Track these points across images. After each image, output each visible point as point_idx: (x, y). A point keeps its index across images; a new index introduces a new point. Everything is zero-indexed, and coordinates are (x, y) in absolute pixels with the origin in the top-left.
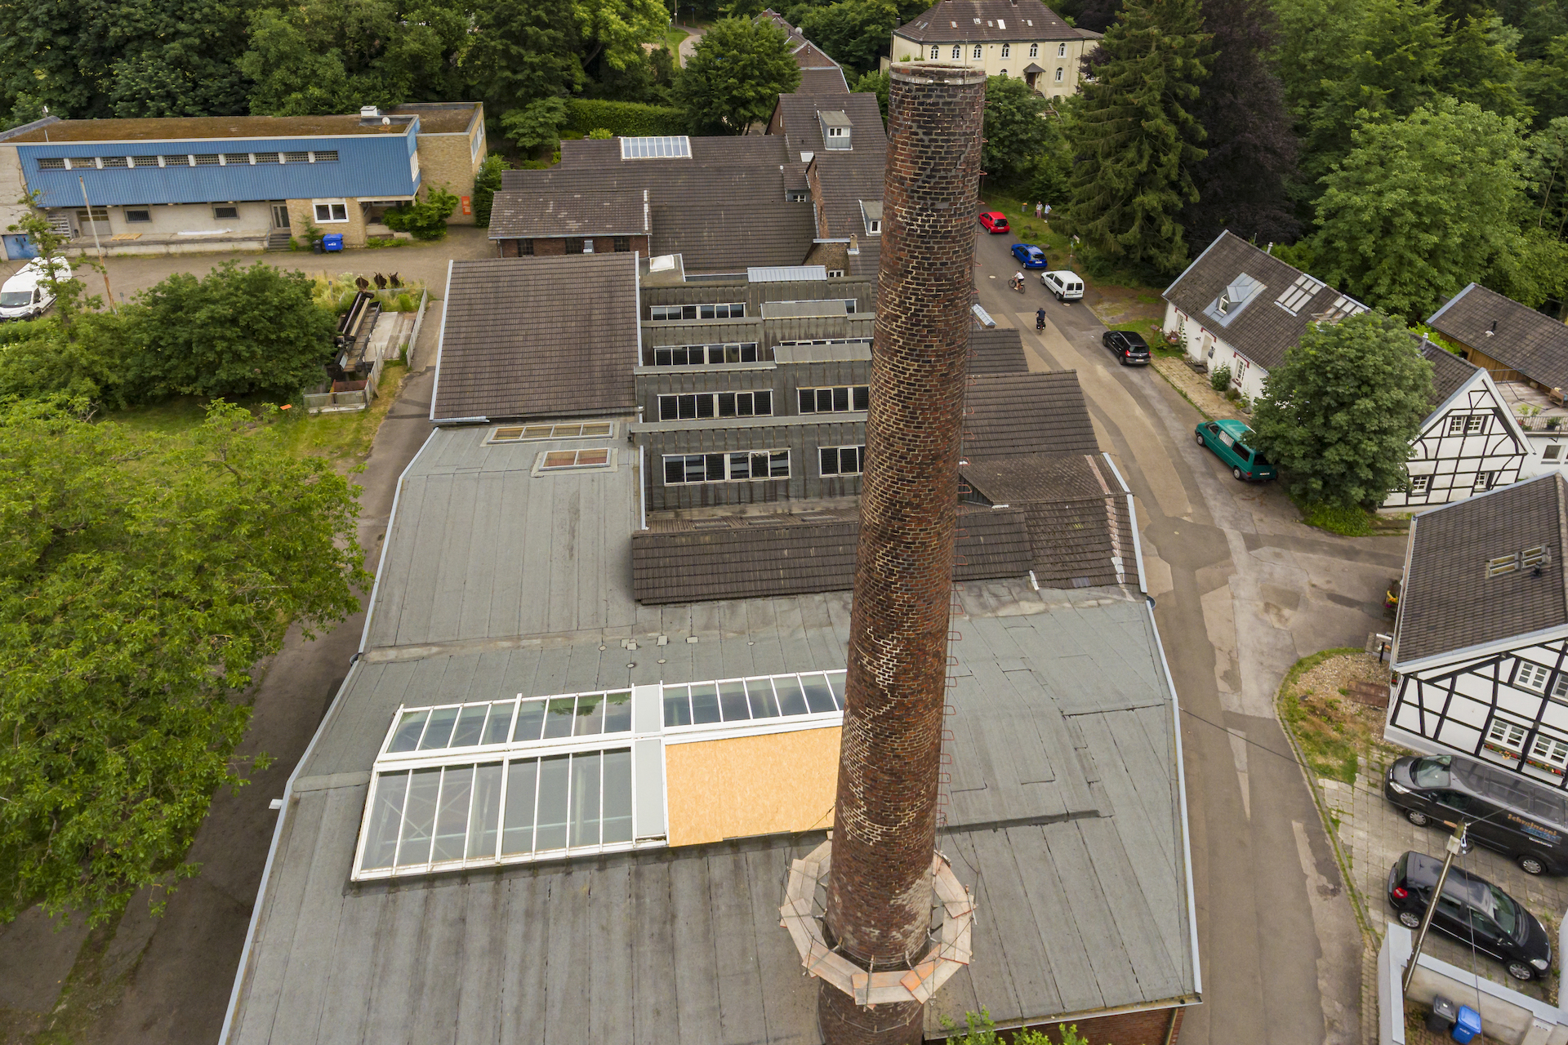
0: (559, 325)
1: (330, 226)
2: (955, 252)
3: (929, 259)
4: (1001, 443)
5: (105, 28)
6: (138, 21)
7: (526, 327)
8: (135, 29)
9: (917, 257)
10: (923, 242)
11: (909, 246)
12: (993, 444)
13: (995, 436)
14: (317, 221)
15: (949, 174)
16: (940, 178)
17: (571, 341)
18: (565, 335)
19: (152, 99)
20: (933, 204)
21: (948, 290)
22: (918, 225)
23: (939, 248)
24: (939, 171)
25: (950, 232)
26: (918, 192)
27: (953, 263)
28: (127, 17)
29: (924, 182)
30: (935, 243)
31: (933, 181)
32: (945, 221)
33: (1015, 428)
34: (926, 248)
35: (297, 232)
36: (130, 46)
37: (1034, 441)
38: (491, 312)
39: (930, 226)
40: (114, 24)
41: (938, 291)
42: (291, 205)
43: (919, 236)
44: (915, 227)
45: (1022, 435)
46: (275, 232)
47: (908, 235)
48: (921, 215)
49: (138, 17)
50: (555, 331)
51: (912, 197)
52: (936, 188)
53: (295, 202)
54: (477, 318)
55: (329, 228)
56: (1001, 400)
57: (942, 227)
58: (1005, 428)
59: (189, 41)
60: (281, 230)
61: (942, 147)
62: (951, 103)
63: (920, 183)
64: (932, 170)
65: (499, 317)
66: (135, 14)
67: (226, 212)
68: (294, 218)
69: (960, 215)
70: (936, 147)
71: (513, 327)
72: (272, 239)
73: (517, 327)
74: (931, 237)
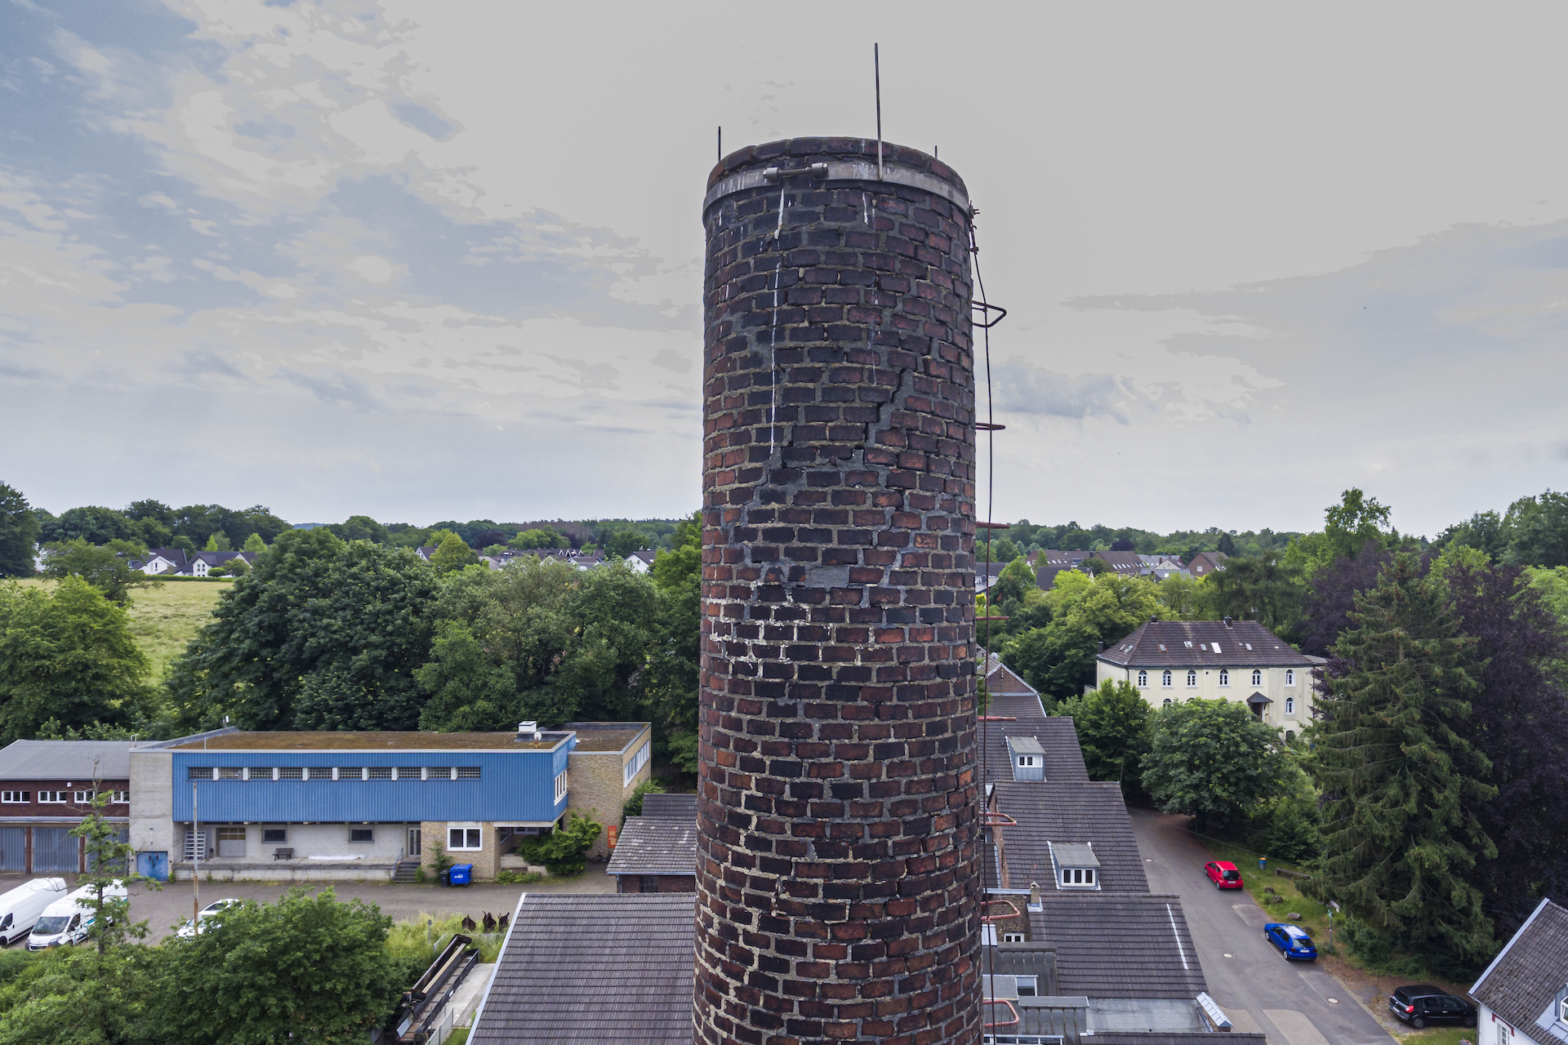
0: (634, 991)
1: (463, 854)
2: (883, 751)
3: (793, 770)
5: (305, 639)
6: (335, 632)
7: (592, 991)
8: (331, 640)
9: (758, 766)
10: (774, 710)
11: (736, 725)
14: (450, 849)
15: (845, 468)
16: (815, 478)
17: (646, 1016)
18: (639, 1007)
19: (330, 711)
20: (797, 573)
21: (871, 891)
22: (759, 651)
23: (827, 732)
24: (810, 454)
25: (864, 673)
26: (751, 535)
27: (878, 790)
28: (326, 628)
29: (767, 497)
30: (810, 710)
31: (791, 489)
32: (842, 635)
34: (786, 730)
35: (427, 860)
36: (324, 657)
38: (555, 967)
39: (792, 652)
40: (313, 635)
41: (830, 891)
42: (426, 828)
43: (763, 689)
44: (749, 658)
46: (405, 860)
47: (735, 686)
48: (763, 613)
49: (335, 628)
50: (626, 999)
51: (737, 557)
52: (804, 516)
53: (430, 824)
54: (535, 974)
55: (461, 856)
57: (832, 655)
59: (376, 653)
60: (412, 858)
61: (814, 375)
62: (838, 233)
63: (755, 504)
64: (788, 453)
65: (562, 974)
66: (332, 625)
67: (361, 834)
68: (427, 843)
69: (894, 615)
70: (796, 375)
71: (575, 991)
72: (399, 868)
73: (581, 991)
74: (797, 692)
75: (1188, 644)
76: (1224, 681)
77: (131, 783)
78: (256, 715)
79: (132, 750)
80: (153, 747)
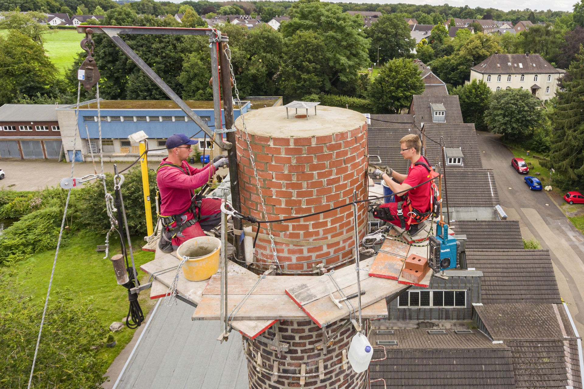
4: (504, 292)
12: (499, 292)
13: (501, 288)
33: (512, 283)
37: (523, 292)
45: (516, 288)
56: (505, 266)
58: (506, 283)
75: (510, 64)
76: (522, 79)
77: (59, 123)
78: (110, 93)
79: (56, 109)
80: (66, 108)
